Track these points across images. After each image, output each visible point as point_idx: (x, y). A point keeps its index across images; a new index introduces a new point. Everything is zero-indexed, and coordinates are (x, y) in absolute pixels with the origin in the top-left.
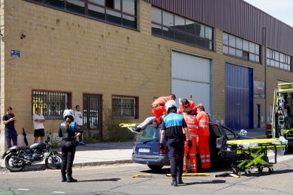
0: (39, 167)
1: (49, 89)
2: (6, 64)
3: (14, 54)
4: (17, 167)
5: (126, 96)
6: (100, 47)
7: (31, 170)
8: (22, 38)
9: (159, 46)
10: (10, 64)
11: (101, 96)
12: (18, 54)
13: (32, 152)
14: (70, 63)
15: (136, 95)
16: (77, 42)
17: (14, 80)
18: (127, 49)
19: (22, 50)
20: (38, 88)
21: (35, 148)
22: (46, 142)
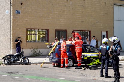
0: (18, 64)
1: (36, 28)
2: (13, 17)
3: (17, 12)
4: (9, 63)
5: (83, 31)
6: (66, 6)
7: (14, 65)
8: (21, 5)
9: (105, 3)
10: (16, 17)
11: (66, 30)
12: (20, 12)
13: (15, 57)
14: (48, 15)
15: (89, 30)
16: (52, 4)
17: (17, 24)
18: (83, 6)
19: (21, 10)
20: (29, 28)
21: (16, 55)
22: (22, 52)
